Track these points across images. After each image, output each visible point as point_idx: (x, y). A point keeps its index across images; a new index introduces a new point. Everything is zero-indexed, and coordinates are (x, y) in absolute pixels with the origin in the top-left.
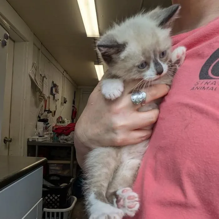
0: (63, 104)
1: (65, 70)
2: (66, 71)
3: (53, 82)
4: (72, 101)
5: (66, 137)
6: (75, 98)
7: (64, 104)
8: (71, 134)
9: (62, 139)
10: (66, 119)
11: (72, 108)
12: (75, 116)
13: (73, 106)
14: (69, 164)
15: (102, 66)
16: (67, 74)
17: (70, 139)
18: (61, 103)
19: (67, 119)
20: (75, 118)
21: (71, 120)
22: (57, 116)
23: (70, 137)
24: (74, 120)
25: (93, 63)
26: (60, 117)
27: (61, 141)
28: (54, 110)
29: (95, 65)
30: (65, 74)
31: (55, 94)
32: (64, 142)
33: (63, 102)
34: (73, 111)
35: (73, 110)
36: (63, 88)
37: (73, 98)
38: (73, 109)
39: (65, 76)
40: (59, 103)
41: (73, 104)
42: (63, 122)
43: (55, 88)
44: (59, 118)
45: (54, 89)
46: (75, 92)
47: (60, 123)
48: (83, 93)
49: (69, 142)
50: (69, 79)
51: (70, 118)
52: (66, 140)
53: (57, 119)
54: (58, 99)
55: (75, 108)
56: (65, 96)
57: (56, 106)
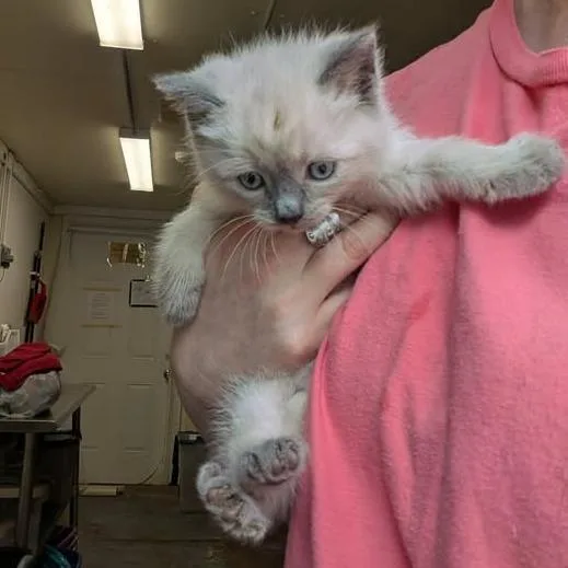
1: (10, 151)
2: (13, 153)
4: (33, 260)
5: (5, 397)
6: (41, 248)
7: (2, 271)
10: (5, 326)
11: (27, 285)
13: (33, 277)
14: (16, 501)
15: (148, 141)
16: (18, 161)
17: (21, 404)
19: (10, 327)
20: (37, 322)
21: (24, 329)
23: (21, 397)
24: (36, 326)
29: (121, 139)
34: (31, 299)
35: (33, 292)
37: (37, 248)
38: (33, 287)
39: (8, 170)
41: (34, 270)
46: (43, 225)
48: (72, 231)
49: (19, 416)
50: (25, 181)
51: (22, 322)
52: (7, 407)
55: (40, 285)
56: (5, 243)
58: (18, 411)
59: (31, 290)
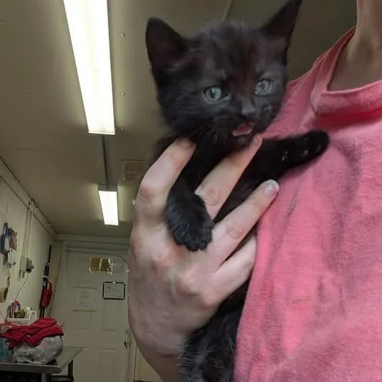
0: (24, 273)
1: (32, 200)
2: (34, 202)
3: (6, 225)
5: (30, 350)
6: (49, 262)
7: (26, 274)
8: (42, 343)
9: (20, 356)
10: (29, 308)
11: (41, 284)
12: (48, 303)
13: (45, 279)
15: (116, 193)
16: (37, 207)
17: (39, 355)
18: (20, 271)
19: (31, 309)
20: (47, 307)
21: (39, 311)
22: (10, 300)
23: (39, 351)
24: (46, 310)
25: (95, 187)
26: (17, 304)
27: (19, 360)
28: (6, 287)
29: (100, 192)
30: (32, 207)
31: (9, 252)
32: (27, 362)
33: (25, 269)
34: (43, 290)
35: (44, 288)
36: (25, 237)
37: (47, 261)
38: (45, 285)
39: (31, 213)
40: (15, 271)
41: (45, 275)
42: (23, 315)
43: (10, 237)
44: (13, 304)
45: (7, 241)
46: (51, 247)
47: (15, 317)
48: (68, 251)
49: (38, 363)
50: (41, 220)
52: (31, 357)
53: (9, 308)
54: (15, 263)
55: (48, 284)
56: (29, 257)
57: (9, 278)
58: (37, 359)
59: (44, 287)
